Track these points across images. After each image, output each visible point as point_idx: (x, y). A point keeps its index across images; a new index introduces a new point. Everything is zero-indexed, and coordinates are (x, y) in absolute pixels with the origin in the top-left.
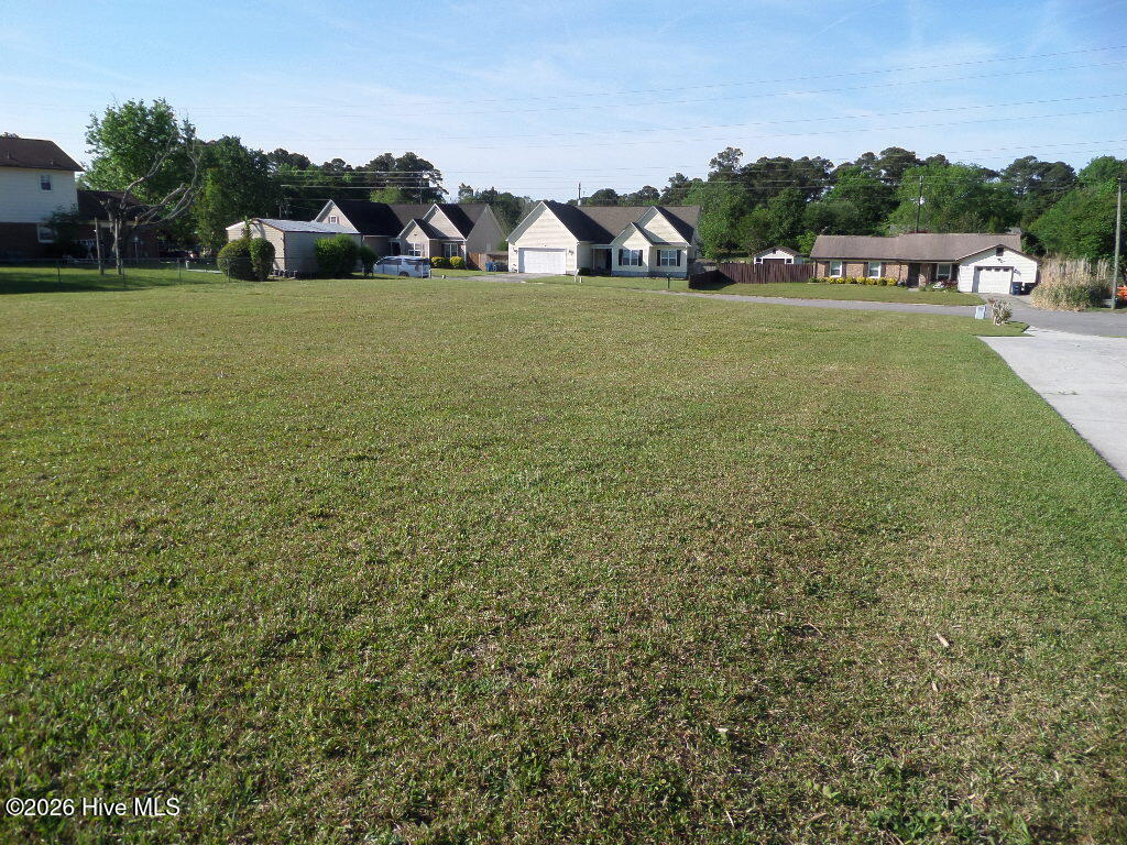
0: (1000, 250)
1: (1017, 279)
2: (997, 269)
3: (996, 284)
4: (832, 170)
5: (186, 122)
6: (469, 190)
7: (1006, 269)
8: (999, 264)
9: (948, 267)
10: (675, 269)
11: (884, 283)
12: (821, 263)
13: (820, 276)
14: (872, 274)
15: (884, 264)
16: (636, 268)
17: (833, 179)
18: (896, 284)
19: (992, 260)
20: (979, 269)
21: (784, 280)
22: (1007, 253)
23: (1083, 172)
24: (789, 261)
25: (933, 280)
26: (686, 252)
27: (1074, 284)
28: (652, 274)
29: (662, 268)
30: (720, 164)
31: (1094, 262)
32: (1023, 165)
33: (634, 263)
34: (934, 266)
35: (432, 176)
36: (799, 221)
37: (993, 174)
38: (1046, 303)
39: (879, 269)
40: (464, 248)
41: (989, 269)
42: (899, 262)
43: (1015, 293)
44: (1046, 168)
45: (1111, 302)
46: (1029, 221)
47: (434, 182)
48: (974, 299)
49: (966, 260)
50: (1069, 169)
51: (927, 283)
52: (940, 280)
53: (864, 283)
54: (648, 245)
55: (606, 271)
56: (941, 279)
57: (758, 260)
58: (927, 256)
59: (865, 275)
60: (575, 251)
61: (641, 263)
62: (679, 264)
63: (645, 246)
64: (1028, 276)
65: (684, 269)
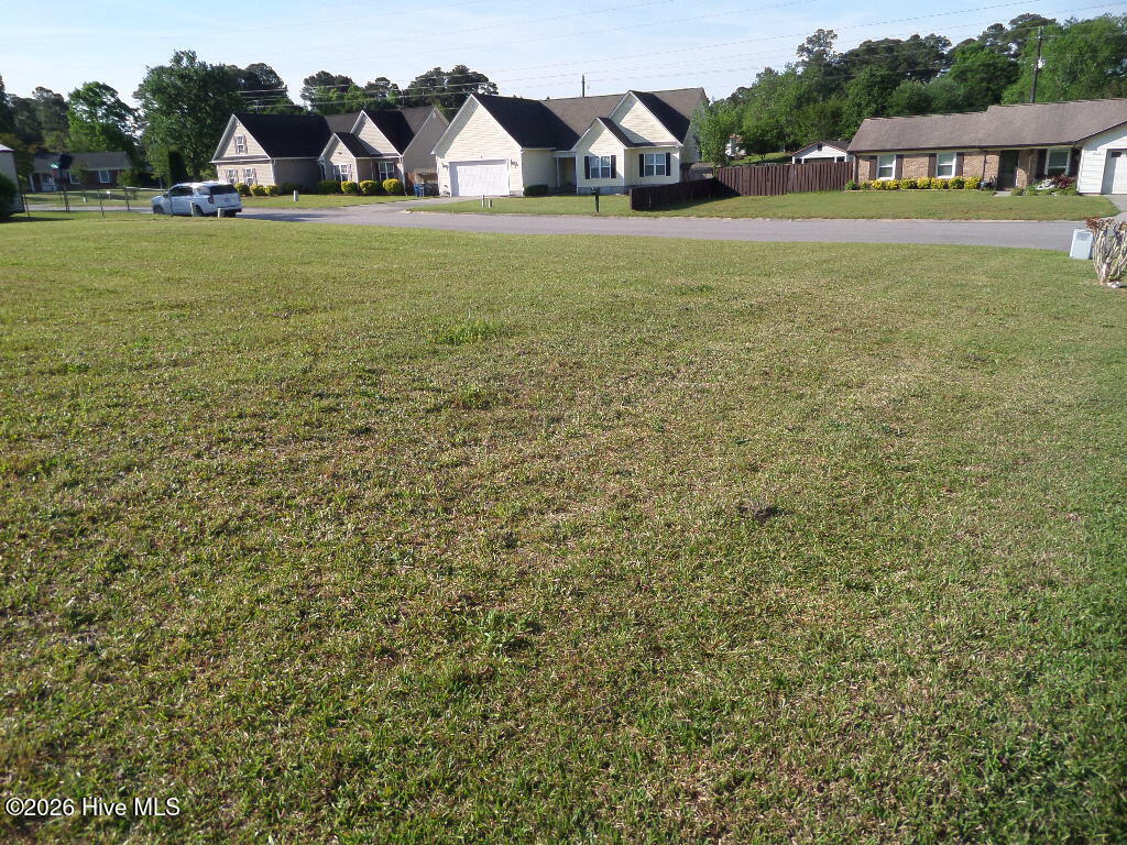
4: (949, 48)
10: (665, 178)
11: (960, 185)
12: (866, 159)
13: (863, 179)
14: (942, 171)
16: (609, 182)
17: (949, 59)
18: (978, 187)
20: (1115, 153)
21: (810, 189)
24: (841, 160)
25: (1040, 176)
26: (677, 155)
30: (809, 51)
33: (605, 175)
34: (1042, 153)
39: (954, 163)
40: (400, 166)
42: (984, 150)
51: (1030, 183)
52: (1049, 177)
53: (929, 186)
54: (623, 147)
55: (568, 189)
56: (1051, 174)
58: (1028, 137)
59: (931, 174)
60: (520, 163)
61: (614, 174)
62: (668, 174)
63: (619, 149)
65: (675, 178)
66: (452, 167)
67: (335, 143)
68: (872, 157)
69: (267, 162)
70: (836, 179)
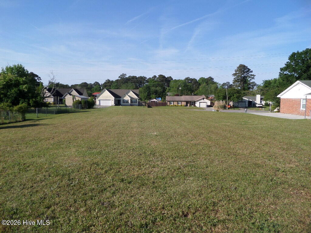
0: (203, 99)
1: (207, 104)
2: (203, 102)
3: (203, 105)
7: (205, 102)
9: (193, 102)
10: (135, 104)
11: (182, 106)
13: (169, 105)
14: (179, 104)
15: (181, 102)
16: (127, 104)
17: (147, 81)
18: (184, 106)
19: (202, 101)
20: (200, 102)
22: (205, 99)
23: (199, 80)
24: (156, 101)
26: (138, 100)
27: (221, 105)
28: (131, 105)
29: (133, 104)
30: (121, 77)
31: (223, 101)
32: (187, 79)
33: (126, 103)
34: (191, 102)
35: (38, 78)
36: (149, 92)
41: (202, 102)
42: (184, 101)
43: (207, 107)
45: (227, 108)
47: (39, 80)
48: (200, 108)
49: (197, 101)
50: (196, 80)
53: (178, 106)
54: (130, 98)
55: (120, 104)
57: (150, 101)
58: (190, 100)
59: (177, 104)
60: (114, 100)
61: (128, 103)
62: (136, 103)
63: (129, 99)
64: (209, 104)
65: (137, 104)
66: (100, 100)
67: (67, 94)
68: (169, 101)
69: (52, 98)
70: (164, 104)
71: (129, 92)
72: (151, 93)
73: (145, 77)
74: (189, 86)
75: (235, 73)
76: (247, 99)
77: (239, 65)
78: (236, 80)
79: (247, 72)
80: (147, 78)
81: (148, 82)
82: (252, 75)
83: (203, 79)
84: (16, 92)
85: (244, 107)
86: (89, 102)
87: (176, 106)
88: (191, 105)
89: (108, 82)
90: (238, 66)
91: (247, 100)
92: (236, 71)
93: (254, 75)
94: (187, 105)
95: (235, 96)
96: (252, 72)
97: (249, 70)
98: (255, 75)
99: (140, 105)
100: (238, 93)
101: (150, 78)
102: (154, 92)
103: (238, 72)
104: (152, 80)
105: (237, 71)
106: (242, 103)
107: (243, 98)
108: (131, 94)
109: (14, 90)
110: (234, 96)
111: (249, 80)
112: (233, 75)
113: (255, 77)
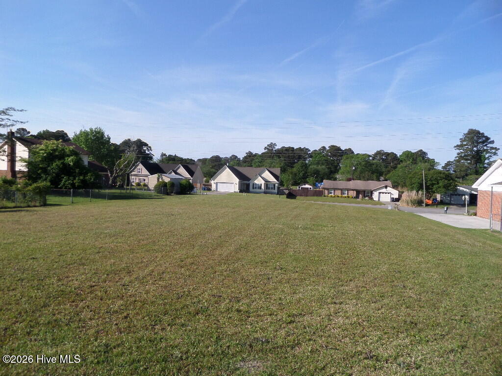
0: (386, 187)
1: (392, 196)
2: (386, 193)
3: (386, 198)
5: (108, 136)
6: (165, 155)
7: (388, 193)
8: (386, 191)
9: (369, 192)
10: (273, 191)
11: (348, 197)
12: (326, 190)
13: (326, 194)
14: (344, 194)
15: (348, 191)
16: (259, 190)
18: (352, 198)
19: (384, 190)
20: (380, 193)
22: (388, 188)
23: (400, 156)
24: (310, 188)
26: (277, 185)
27: (413, 199)
28: (265, 193)
29: (268, 190)
30: (268, 149)
31: (418, 192)
32: (379, 153)
33: (258, 188)
34: (364, 191)
35: (147, 148)
36: (306, 173)
37: (370, 156)
38: (405, 204)
39: (346, 192)
41: (383, 193)
42: (353, 190)
43: (392, 201)
44: (388, 154)
45: (424, 205)
46: (386, 175)
47: (148, 151)
48: (379, 203)
49: (375, 190)
50: (396, 155)
51: (362, 197)
55: (248, 191)
56: (367, 196)
57: (299, 188)
59: (341, 194)
60: (238, 184)
61: (261, 188)
62: (274, 189)
63: (263, 182)
64: (396, 196)
65: (276, 191)
66: (217, 183)
67: (171, 173)
68: (328, 189)
70: (319, 194)
71: (263, 172)
72: (309, 174)
73: (307, 149)
74: (375, 166)
75: (459, 143)
76: (467, 190)
77: (468, 130)
78: (461, 156)
79: (483, 142)
80: (310, 151)
81: (311, 157)
82: (492, 148)
83: (408, 155)
84: (59, 167)
85: (459, 205)
86: (182, 184)
87: (338, 197)
88: (364, 196)
89: (250, 156)
90: (466, 132)
91: (468, 192)
92: (462, 140)
93: (496, 149)
94: (357, 197)
95: (440, 184)
96: (493, 142)
97: (488, 138)
98: (499, 149)
99: (280, 193)
100: (446, 179)
101: (315, 151)
102: (315, 174)
103: (465, 143)
104: (319, 154)
105: (464, 141)
106: (457, 196)
107: (458, 188)
108: (267, 175)
109: (56, 164)
110: (438, 183)
111: (487, 156)
112: (455, 147)
113: (498, 152)
